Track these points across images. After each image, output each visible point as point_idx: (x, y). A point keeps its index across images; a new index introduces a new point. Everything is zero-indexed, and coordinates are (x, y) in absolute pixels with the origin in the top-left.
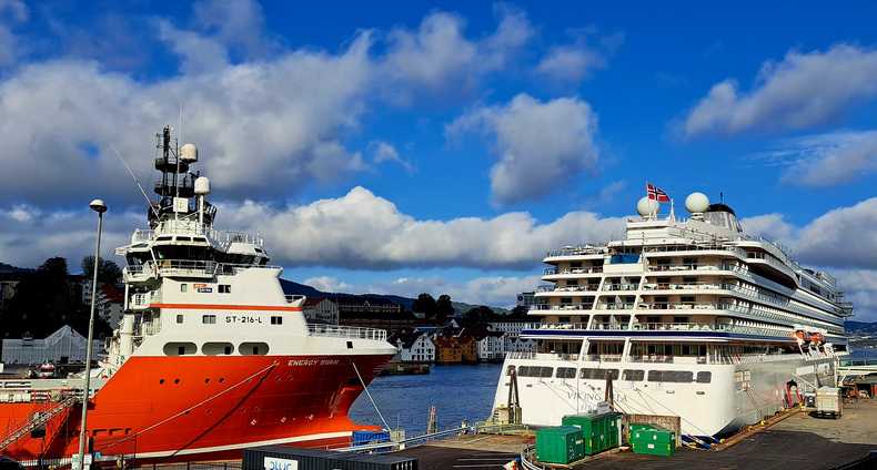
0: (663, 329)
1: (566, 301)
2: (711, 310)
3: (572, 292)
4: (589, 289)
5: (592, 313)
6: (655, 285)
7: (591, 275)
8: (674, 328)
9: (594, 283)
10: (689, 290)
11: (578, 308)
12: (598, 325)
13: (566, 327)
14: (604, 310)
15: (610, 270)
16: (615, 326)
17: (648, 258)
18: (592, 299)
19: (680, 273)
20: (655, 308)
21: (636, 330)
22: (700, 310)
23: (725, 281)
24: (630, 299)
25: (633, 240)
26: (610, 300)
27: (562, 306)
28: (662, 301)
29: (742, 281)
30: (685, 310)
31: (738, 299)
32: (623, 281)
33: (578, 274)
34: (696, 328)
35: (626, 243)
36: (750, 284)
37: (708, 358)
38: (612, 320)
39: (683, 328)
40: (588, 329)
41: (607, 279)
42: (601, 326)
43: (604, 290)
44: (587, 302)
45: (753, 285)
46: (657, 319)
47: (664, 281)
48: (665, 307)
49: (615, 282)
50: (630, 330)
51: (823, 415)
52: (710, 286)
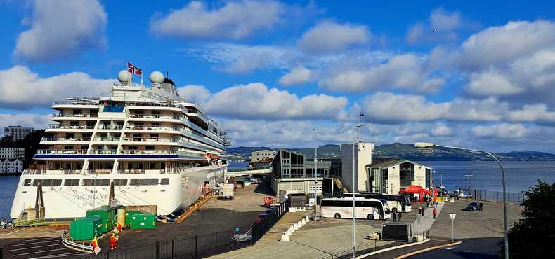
0: (139, 153)
1: (69, 135)
2: (168, 142)
3: (74, 129)
4: (87, 128)
5: (90, 143)
6: (133, 126)
7: (89, 118)
8: (146, 153)
9: (91, 124)
10: (155, 130)
11: (80, 140)
12: (94, 151)
13: (71, 152)
14: (99, 141)
15: (103, 115)
16: (107, 152)
17: (129, 110)
18: (90, 134)
19: (150, 120)
20: (134, 141)
21: (121, 154)
22: (162, 142)
23: (176, 125)
24: (118, 135)
25: (118, 97)
26: (103, 135)
27: (67, 139)
28: (138, 137)
29: (185, 126)
30: (153, 142)
31: (183, 136)
32: (112, 123)
33: (79, 117)
34: (159, 153)
35: (113, 99)
36: (188, 127)
37: (166, 170)
38: (105, 147)
39: (151, 153)
40: (88, 154)
41: (101, 122)
42: (97, 152)
43: (98, 128)
44: (87, 136)
45: (190, 128)
46: (135, 147)
47: (139, 124)
48: (139, 140)
49: (106, 123)
50: (117, 154)
51: (226, 199)
52: (168, 128)
